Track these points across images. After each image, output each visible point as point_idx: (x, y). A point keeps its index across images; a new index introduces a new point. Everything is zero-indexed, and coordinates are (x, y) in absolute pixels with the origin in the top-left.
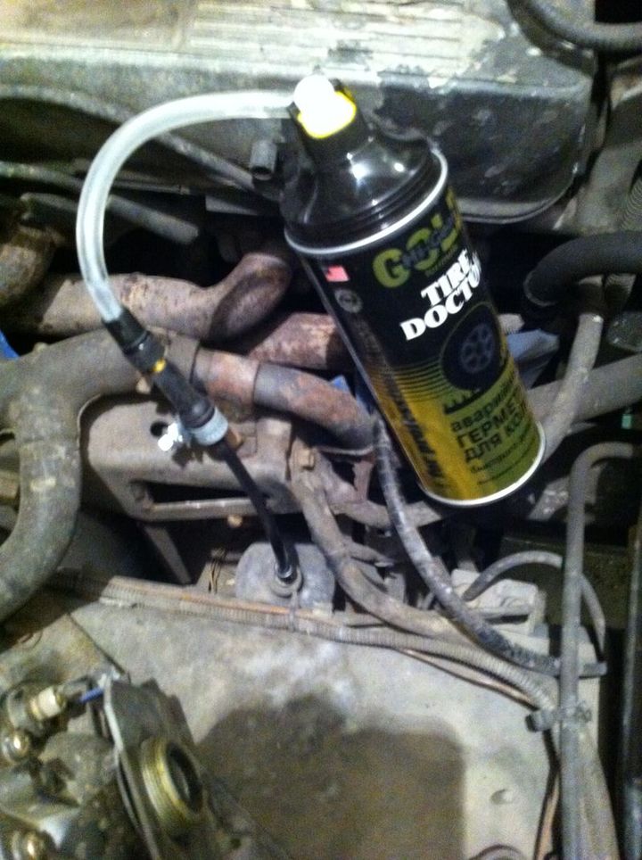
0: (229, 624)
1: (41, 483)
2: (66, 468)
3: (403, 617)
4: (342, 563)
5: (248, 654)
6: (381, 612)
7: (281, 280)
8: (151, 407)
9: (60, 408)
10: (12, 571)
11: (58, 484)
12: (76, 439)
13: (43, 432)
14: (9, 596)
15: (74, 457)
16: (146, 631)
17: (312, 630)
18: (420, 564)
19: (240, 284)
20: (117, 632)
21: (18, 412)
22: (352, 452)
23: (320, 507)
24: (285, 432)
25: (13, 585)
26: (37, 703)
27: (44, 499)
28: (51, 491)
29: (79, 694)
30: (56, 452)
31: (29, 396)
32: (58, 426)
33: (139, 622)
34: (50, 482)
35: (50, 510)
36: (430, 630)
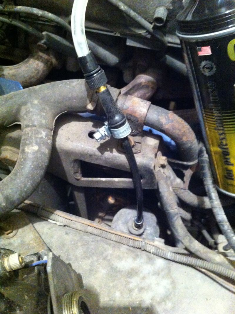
0: (111, 242)
1: (31, 148)
2: (45, 143)
3: (202, 251)
4: (175, 218)
5: (120, 258)
6: (191, 246)
7: (152, 88)
8: (90, 124)
9: (46, 112)
10: (8, 191)
11: (39, 150)
12: (52, 131)
13: (36, 123)
14: (4, 204)
15: (50, 139)
16: (69, 238)
17: (153, 251)
18: (220, 222)
19: (134, 87)
20: (55, 237)
21: (25, 112)
22: (185, 163)
23: (168, 186)
24: (156, 144)
25: (7, 198)
26: (8, 260)
27: (30, 156)
28: (35, 152)
29: (33, 261)
30: (41, 133)
31: (32, 104)
32: (44, 121)
33: (67, 233)
34: (36, 148)
35: (33, 162)
36: (214, 260)
